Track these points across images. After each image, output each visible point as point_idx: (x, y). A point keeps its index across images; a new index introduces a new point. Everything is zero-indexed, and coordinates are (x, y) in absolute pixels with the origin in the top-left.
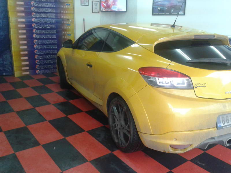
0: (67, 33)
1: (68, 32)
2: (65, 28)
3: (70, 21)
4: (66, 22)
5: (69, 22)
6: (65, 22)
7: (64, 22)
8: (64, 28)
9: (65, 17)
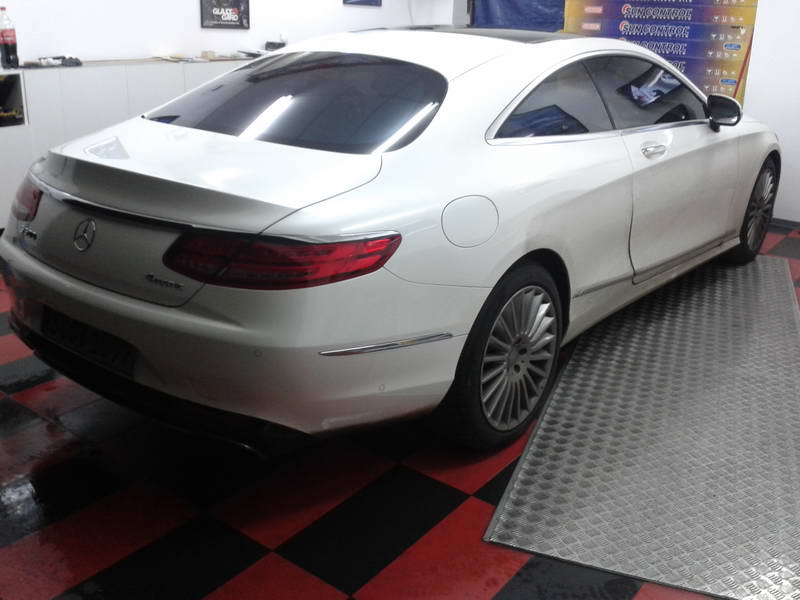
0: (722, 75)
1: (725, 73)
2: (719, 55)
3: (743, 31)
4: (726, 38)
5: (738, 37)
6: (722, 38)
7: (718, 37)
8: (714, 55)
9: (724, 20)
